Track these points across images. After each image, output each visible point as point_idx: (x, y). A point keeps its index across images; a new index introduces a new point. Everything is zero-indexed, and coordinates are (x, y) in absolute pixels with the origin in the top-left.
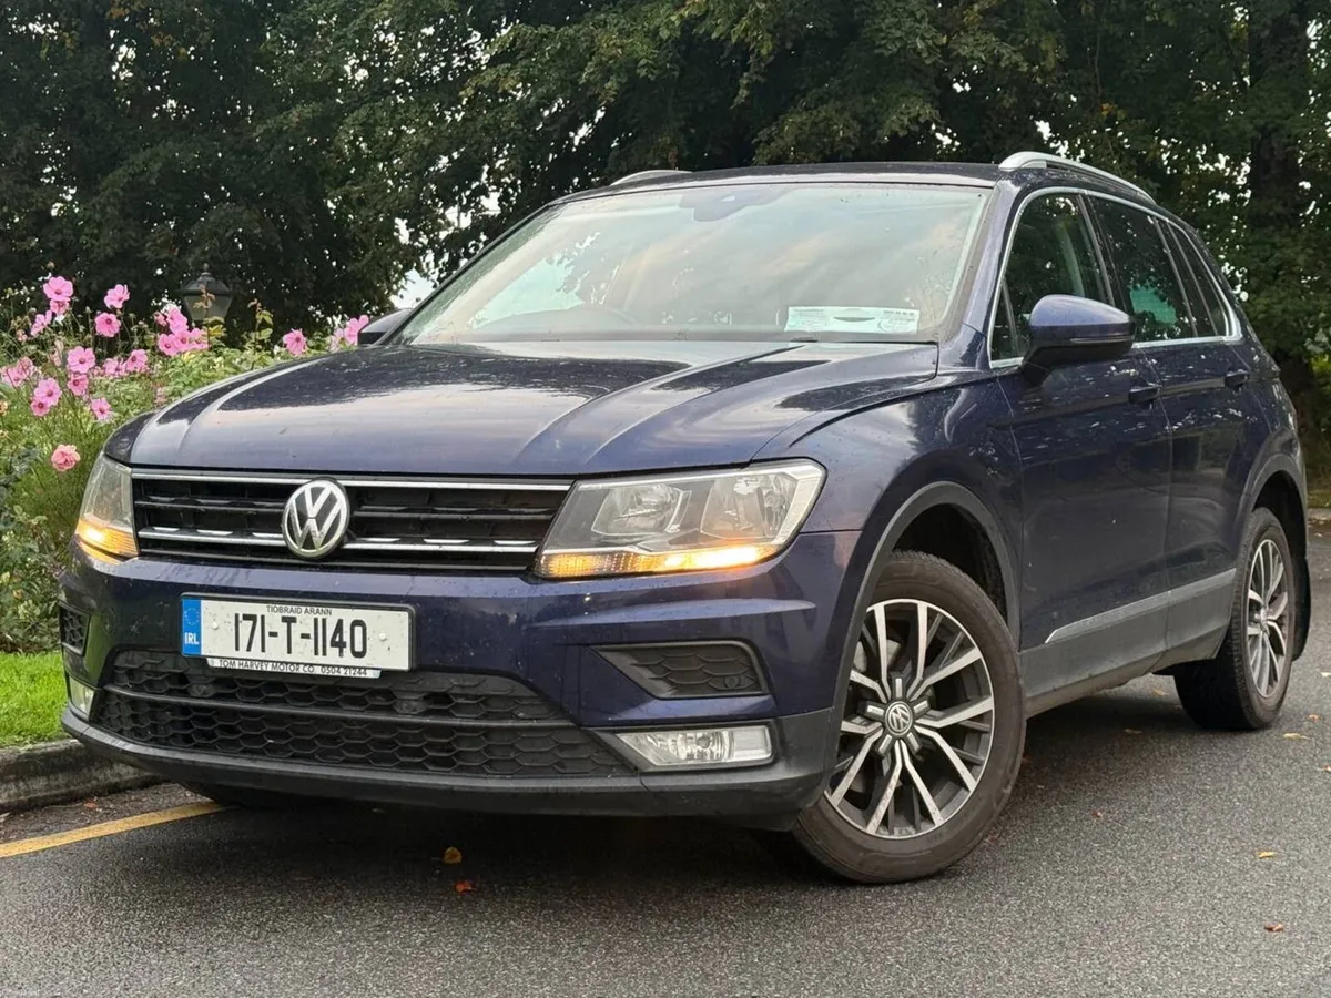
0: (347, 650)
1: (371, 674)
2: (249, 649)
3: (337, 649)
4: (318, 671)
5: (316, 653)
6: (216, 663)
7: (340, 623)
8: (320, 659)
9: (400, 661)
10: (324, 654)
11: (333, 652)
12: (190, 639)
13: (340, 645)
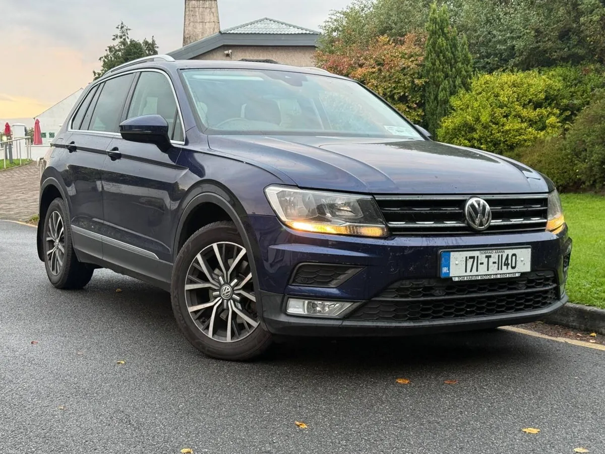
0: (510, 267)
1: (517, 275)
2: (471, 271)
3: (506, 267)
4: (499, 276)
5: (498, 269)
6: (456, 279)
7: (508, 255)
8: (500, 272)
9: (527, 268)
10: (501, 269)
11: (504, 268)
12: (445, 270)
13: (507, 265)
